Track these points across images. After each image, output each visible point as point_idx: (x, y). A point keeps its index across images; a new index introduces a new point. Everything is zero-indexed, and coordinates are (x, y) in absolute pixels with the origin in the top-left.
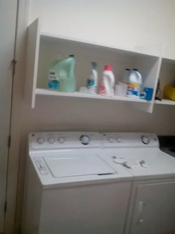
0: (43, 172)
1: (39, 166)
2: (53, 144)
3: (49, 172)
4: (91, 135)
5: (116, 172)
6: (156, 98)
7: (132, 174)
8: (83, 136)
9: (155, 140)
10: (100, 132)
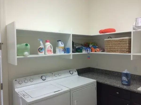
0: (26, 97)
1: (23, 95)
2: (28, 83)
3: (29, 96)
4: (46, 75)
5: (62, 89)
6: (73, 52)
7: (69, 88)
8: (42, 76)
9: (75, 71)
10: (50, 73)
